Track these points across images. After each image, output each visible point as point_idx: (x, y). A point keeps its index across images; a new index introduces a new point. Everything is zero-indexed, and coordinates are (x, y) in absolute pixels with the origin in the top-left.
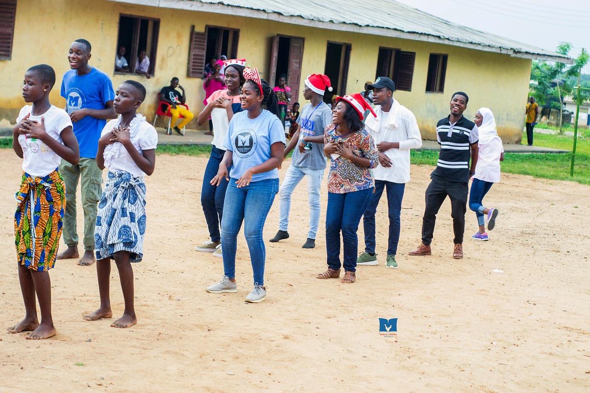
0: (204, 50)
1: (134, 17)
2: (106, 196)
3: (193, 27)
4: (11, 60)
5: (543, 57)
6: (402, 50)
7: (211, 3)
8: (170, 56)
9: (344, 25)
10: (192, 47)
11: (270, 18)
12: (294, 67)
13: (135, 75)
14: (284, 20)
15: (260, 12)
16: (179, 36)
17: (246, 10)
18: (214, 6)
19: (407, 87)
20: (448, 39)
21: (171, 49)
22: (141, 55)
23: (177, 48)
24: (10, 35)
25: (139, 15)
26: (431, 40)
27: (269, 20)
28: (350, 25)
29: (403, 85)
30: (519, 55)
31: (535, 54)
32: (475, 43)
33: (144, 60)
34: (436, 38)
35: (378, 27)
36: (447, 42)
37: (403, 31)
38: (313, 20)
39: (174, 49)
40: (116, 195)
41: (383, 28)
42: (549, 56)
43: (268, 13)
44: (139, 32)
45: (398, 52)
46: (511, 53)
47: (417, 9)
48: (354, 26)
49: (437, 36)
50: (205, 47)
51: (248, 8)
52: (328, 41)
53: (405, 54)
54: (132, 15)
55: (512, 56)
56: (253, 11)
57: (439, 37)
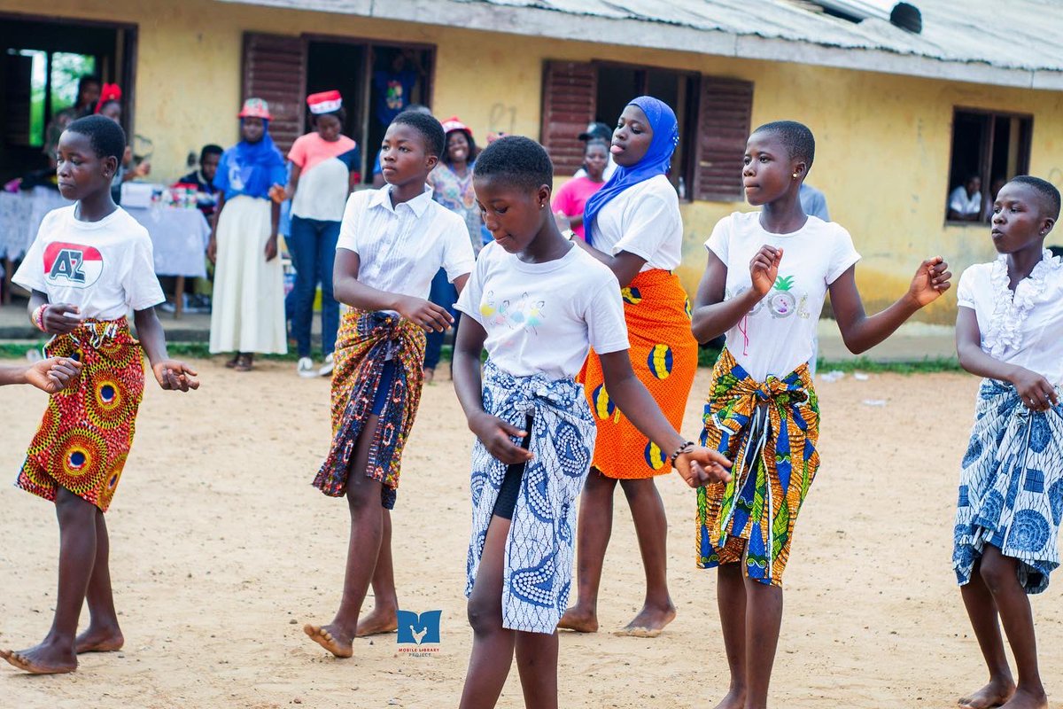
1: (982, 113)
2: (980, 438)
21: (1055, 173)
25: (994, 108)
39: (1060, 172)
40: (1004, 431)
44: (992, 142)
54: (976, 109)
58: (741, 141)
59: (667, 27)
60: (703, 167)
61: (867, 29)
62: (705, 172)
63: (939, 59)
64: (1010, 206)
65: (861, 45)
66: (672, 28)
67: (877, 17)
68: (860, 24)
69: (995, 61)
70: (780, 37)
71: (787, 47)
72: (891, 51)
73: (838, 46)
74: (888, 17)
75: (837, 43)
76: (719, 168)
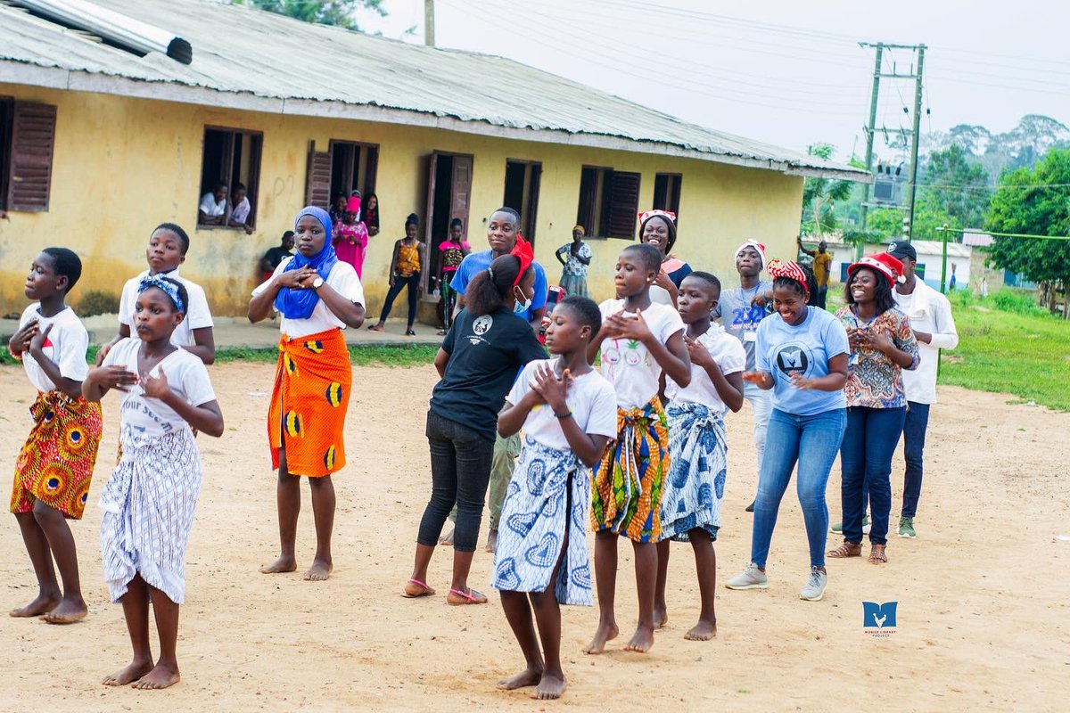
0: (327, 181)
1: (225, 130)
3: (313, 144)
4: (47, 211)
5: (831, 172)
6: (615, 170)
7: (358, 104)
8: (278, 194)
9: (548, 133)
10: (311, 178)
11: (442, 126)
12: (459, 205)
13: (227, 229)
14: (460, 127)
15: (427, 115)
16: (291, 158)
17: (406, 114)
18: (362, 109)
19: (629, 233)
20: (696, 149)
21: (279, 182)
22: (237, 196)
23: (288, 180)
24: (47, 168)
25: (233, 126)
26: (672, 152)
27: (440, 129)
28: (556, 132)
29: (620, 230)
30: (796, 172)
31: (819, 168)
32: (735, 155)
33: (241, 205)
34: (678, 148)
35: (596, 133)
36: (693, 155)
37: (631, 139)
38: (502, 125)
39: (283, 181)
40: (687, 440)
41: (603, 134)
42: (840, 170)
43: (438, 117)
44: (233, 155)
45: (609, 173)
46: (784, 168)
47: (615, 96)
48: (560, 133)
49: (679, 145)
50: (330, 177)
51: (410, 110)
52: (508, 159)
53: (620, 175)
54: (222, 127)
55: (785, 173)
56: (417, 114)
57: (682, 147)
58: (47, 158)
59: (17, 64)
60: (16, 182)
61: (152, 62)
62: (18, 186)
63: (217, 90)
64: (690, 293)
65: (161, 79)
66: (22, 65)
67: (158, 51)
68: (145, 57)
69: (258, 92)
70: (102, 72)
71: (107, 81)
72: (182, 84)
73: (144, 80)
74: (166, 50)
75: (144, 77)
76: (28, 182)
